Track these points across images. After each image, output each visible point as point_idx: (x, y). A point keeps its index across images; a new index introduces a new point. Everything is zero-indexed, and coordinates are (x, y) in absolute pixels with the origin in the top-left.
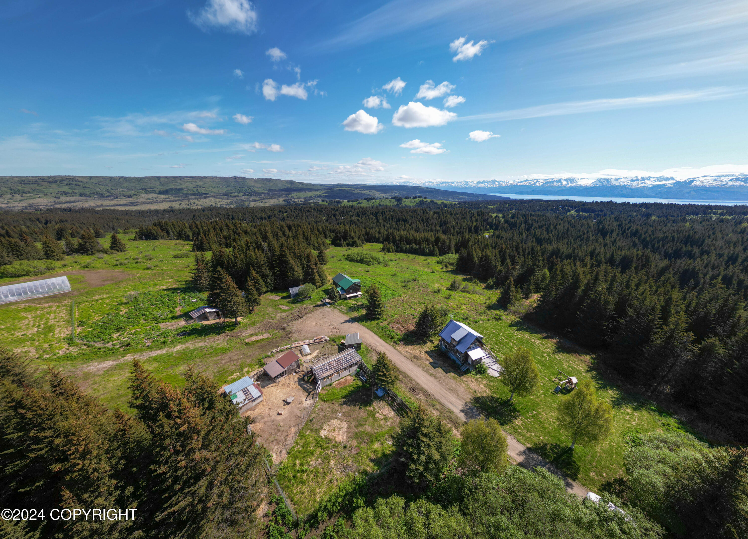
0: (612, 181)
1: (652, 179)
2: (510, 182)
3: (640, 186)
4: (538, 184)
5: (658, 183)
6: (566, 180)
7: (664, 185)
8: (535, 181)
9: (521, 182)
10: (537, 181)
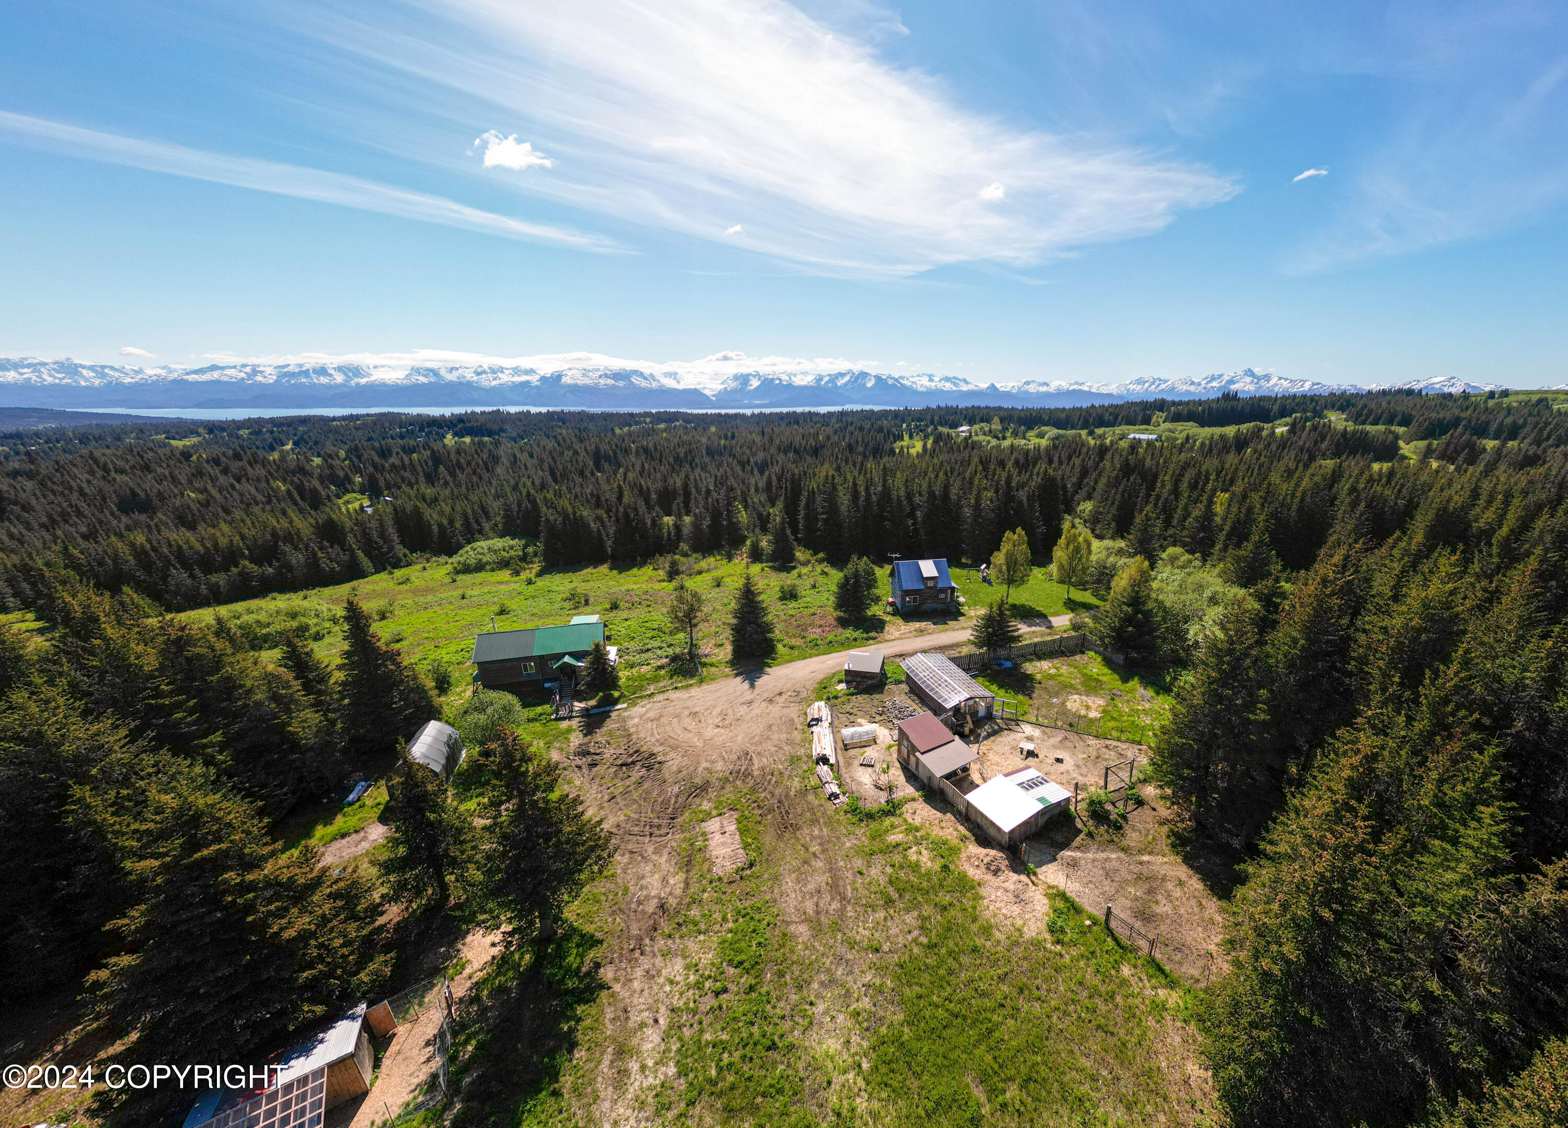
0: (443, 372)
1: (507, 372)
2: (150, 372)
3: (494, 383)
4: (259, 378)
5: (517, 379)
6: (339, 369)
7: (528, 382)
8: (248, 369)
9: (195, 372)
10: (255, 372)
